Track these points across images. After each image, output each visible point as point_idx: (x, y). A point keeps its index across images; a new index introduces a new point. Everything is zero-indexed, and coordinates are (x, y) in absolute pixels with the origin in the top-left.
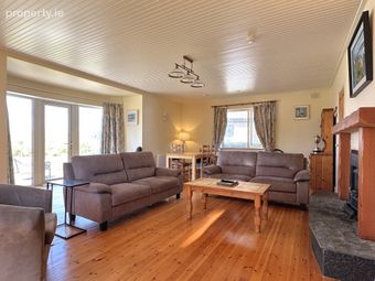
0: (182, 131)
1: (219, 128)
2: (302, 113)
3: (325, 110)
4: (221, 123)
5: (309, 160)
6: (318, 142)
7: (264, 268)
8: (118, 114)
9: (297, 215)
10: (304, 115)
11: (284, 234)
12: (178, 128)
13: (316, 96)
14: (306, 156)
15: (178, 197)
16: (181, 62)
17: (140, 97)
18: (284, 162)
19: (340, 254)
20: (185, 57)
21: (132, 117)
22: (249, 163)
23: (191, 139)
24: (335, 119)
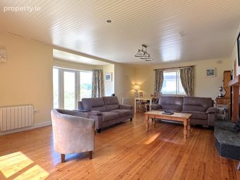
0: (136, 84)
1: (159, 82)
2: (211, 73)
3: (225, 72)
4: (160, 79)
5: (215, 102)
6: (221, 91)
7: (190, 152)
8: (100, 75)
9: (207, 131)
10: (212, 74)
11: (200, 140)
12: (134, 83)
13: (220, 62)
14: (214, 99)
15: (131, 120)
16: (141, 48)
17: (113, 66)
18: (200, 102)
19: (229, 145)
20: (143, 45)
21: (108, 77)
22: (178, 103)
23: (141, 89)
24: (232, 77)
